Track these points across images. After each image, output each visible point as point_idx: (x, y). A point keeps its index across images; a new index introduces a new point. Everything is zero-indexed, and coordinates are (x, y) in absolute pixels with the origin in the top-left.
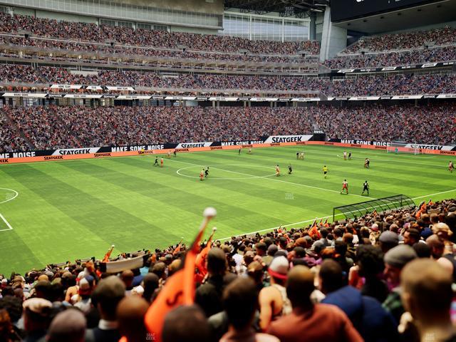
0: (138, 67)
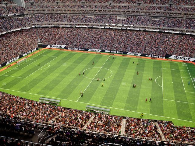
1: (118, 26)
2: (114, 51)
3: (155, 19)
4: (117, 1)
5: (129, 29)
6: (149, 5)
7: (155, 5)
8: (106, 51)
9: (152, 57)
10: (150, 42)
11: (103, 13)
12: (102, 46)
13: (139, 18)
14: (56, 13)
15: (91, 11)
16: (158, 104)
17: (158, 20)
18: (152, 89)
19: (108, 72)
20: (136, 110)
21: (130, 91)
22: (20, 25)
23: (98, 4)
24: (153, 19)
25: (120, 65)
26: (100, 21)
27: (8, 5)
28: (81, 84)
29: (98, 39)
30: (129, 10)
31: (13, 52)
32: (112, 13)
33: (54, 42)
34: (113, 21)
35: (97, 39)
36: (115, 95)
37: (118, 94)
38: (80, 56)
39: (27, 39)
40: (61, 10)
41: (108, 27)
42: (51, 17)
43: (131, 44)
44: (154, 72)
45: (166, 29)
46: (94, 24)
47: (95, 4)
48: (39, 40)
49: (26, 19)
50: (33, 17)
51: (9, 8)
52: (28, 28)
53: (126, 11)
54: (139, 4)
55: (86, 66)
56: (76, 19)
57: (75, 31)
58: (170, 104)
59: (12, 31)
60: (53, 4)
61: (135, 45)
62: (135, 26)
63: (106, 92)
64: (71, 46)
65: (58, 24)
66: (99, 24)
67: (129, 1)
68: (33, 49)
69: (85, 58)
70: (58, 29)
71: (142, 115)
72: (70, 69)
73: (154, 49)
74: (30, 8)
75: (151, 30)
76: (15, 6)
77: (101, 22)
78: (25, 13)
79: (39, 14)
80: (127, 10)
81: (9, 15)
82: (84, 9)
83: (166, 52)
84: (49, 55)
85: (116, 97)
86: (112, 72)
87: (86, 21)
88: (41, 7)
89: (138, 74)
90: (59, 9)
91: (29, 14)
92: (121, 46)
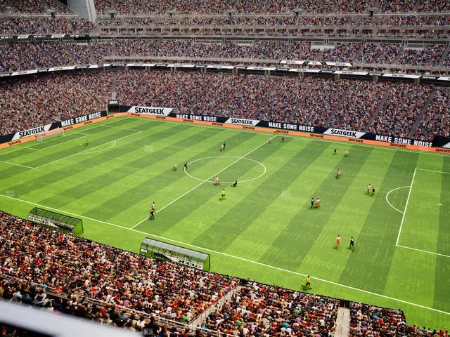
0: (382, 39)
1: (311, 67)
2: (292, 123)
3: (413, 49)
4: (314, 9)
5: (340, 72)
6: (399, 13)
7: (415, 14)
8: (270, 124)
9: (393, 140)
10: (394, 105)
11: (277, 37)
12: (262, 112)
13: (368, 46)
14: (165, 38)
15: (248, 31)
16: (375, 257)
17: (421, 49)
18: (369, 216)
19: (255, 169)
20: (295, 266)
21: (297, 217)
22: (76, 59)
23: (268, 15)
24: (408, 49)
25: (296, 156)
26: (267, 54)
27: (58, 16)
28: (169, 189)
29: (256, 97)
30: (344, 27)
31: (39, 114)
32: (299, 36)
33: (146, 100)
34: (298, 53)
35: (252, 97)
36: (249, 223)
37: (257, 220)
38: (197, 132)
39: (86, 91)
40: (177, 30)
41: (285, 68)
42: (151, 46)
43: (341, 109)
44: (388, 175)
45: (442, 73)
46: (251, 60)
47: (259, 15)
48: (114, 94)
49: (93, 48)
50: (111, 43)
51: (58, 21)
52: (92, 67)
53: (335, 31)
54: (372, 13)
55: (203, 153)
56: (210, 49)
57: (203, 78)
58: (414, 261)
59: (51, 69)
60: (161, 16)
61: (352, 112)
62: (355, 64)
63: (225, 213)
64: (186, 109)
65: (166, 61)
66: (262, 61)
67: (346, 6)
68: (92, 112)
69: (211, 136)
70: (164, 74)
71: (308, 283)
72: (159, 156)
73: (403, 122)
74: (107, 24)
75: (398, 75)
76: (73, 19)
77: (269, 57)
78: (91, 35)
79: (126, 38)
80: (339, 28)
81: (52, 37)
82: (231, 27)
83: (435, 130)
84: (124, 127)
85: (249, 228)
86: (265, 169)
87: (232, 54)
88: (131, 23)
89: (337, 177)
90: (173, 27)
91: (103, 38)
92: (313, 112)
